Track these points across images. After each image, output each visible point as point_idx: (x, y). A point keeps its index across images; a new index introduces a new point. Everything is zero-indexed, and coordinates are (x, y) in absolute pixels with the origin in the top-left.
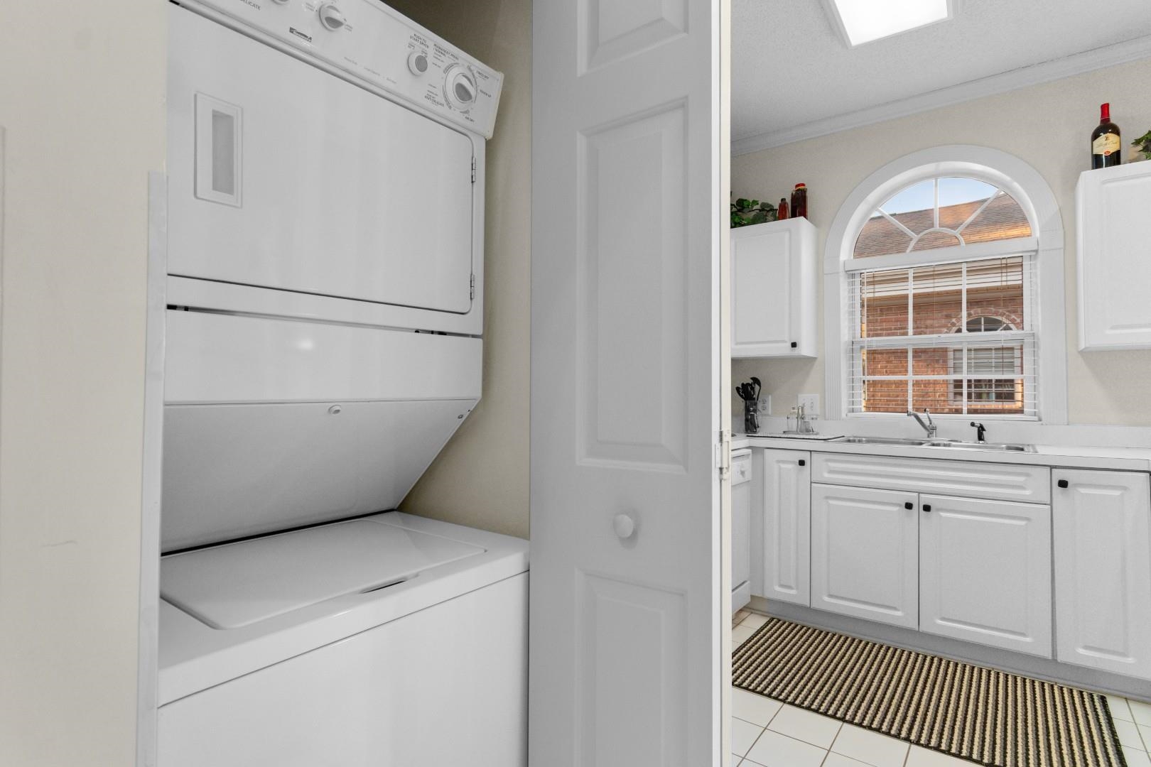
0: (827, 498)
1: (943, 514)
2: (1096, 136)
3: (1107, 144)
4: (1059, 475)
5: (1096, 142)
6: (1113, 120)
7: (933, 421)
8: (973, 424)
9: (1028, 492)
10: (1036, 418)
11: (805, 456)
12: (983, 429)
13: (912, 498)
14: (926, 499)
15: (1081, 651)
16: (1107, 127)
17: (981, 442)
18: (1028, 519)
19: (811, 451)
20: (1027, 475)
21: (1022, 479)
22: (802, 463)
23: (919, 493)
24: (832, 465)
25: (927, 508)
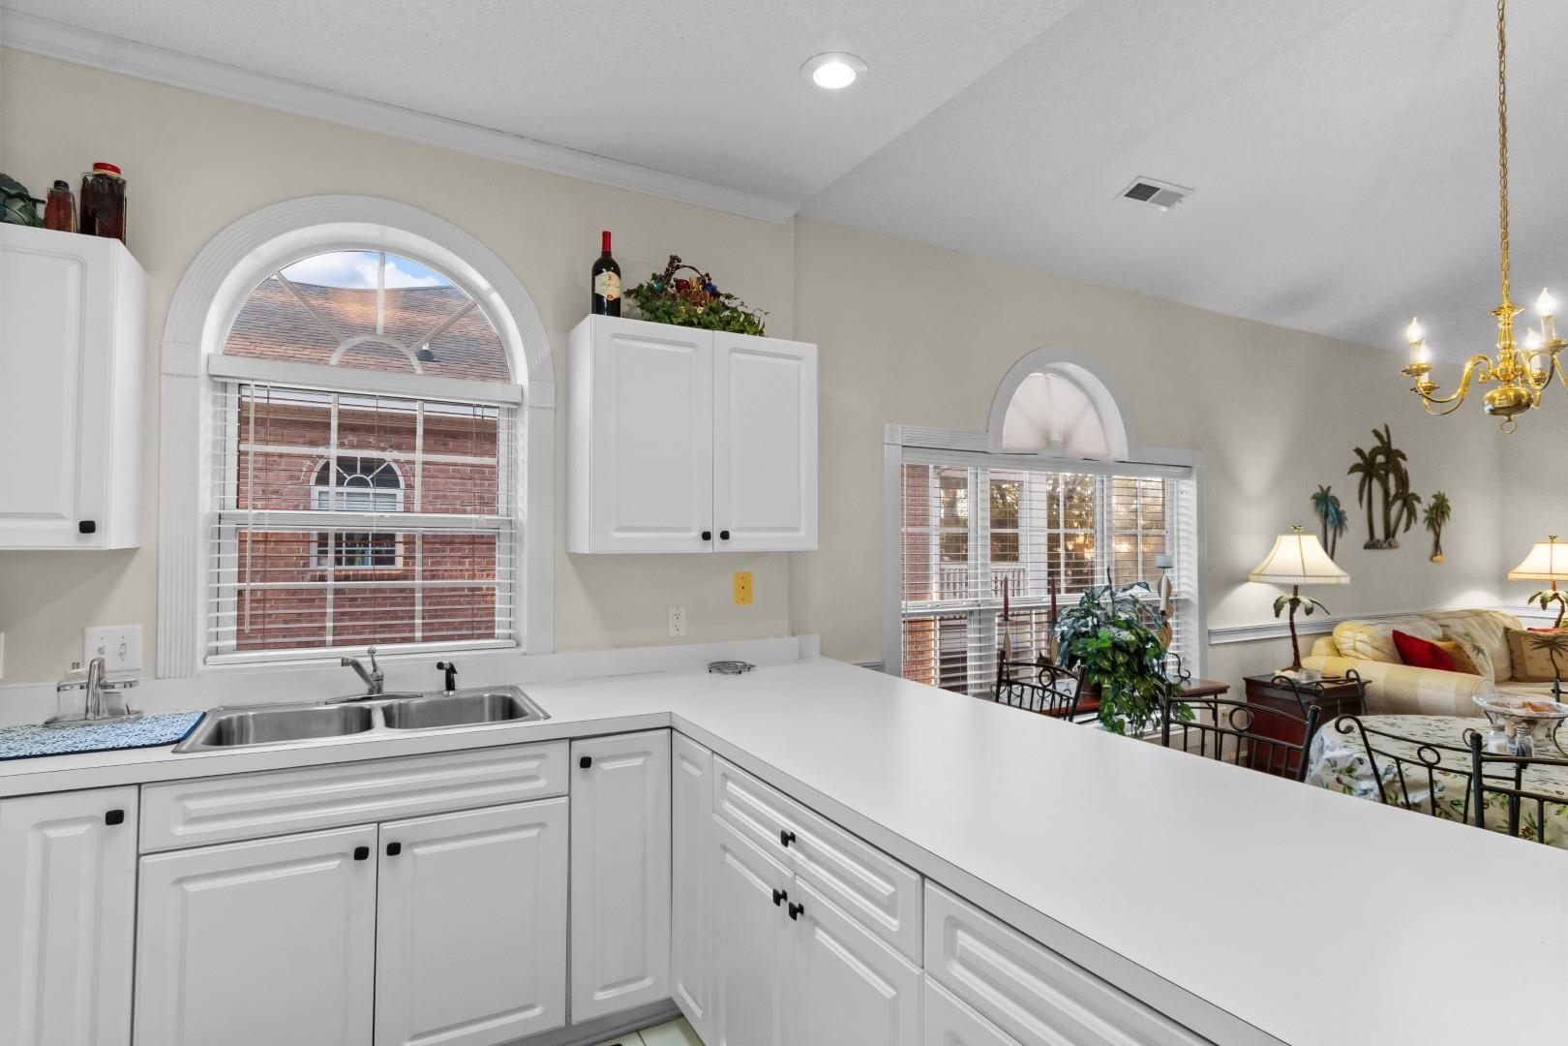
0: (180, 881)
1: (418, 851)
2: (597, 270)
3: (609, 286)
4: (581, 749)
5: (598, 278)
6: (616, 255)
7: (379, 665)
8: (440, 666)
9: (541, 783)
10: (512, 643)
11: (125, 800)
12: (454, 672)
13: (365, 835)
14: (391, 831)
15: (600, 996)
16: (606, 263)
17: (451, 693)
18: (541, 825)
19: (139, 785)
20: (542, 756)
21: (533, 764)
22: (115, 817)
23: (379, 823)
24: (193, 805)
25: (394, 849)
